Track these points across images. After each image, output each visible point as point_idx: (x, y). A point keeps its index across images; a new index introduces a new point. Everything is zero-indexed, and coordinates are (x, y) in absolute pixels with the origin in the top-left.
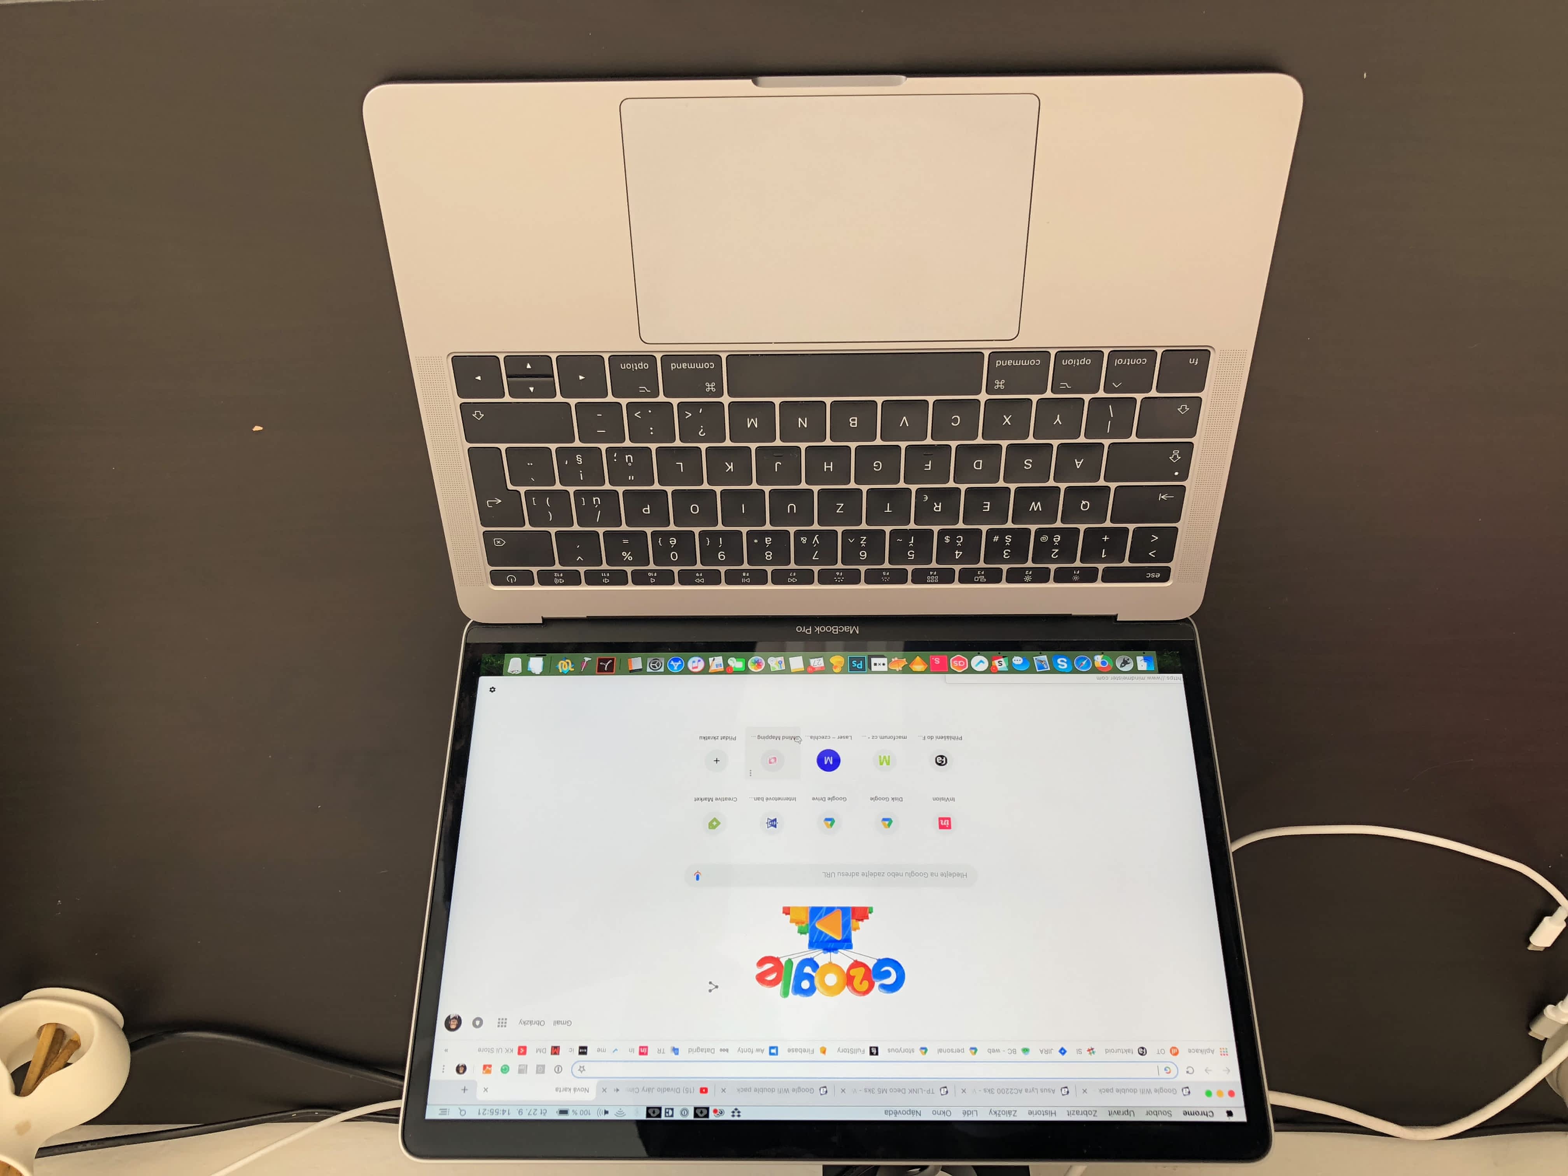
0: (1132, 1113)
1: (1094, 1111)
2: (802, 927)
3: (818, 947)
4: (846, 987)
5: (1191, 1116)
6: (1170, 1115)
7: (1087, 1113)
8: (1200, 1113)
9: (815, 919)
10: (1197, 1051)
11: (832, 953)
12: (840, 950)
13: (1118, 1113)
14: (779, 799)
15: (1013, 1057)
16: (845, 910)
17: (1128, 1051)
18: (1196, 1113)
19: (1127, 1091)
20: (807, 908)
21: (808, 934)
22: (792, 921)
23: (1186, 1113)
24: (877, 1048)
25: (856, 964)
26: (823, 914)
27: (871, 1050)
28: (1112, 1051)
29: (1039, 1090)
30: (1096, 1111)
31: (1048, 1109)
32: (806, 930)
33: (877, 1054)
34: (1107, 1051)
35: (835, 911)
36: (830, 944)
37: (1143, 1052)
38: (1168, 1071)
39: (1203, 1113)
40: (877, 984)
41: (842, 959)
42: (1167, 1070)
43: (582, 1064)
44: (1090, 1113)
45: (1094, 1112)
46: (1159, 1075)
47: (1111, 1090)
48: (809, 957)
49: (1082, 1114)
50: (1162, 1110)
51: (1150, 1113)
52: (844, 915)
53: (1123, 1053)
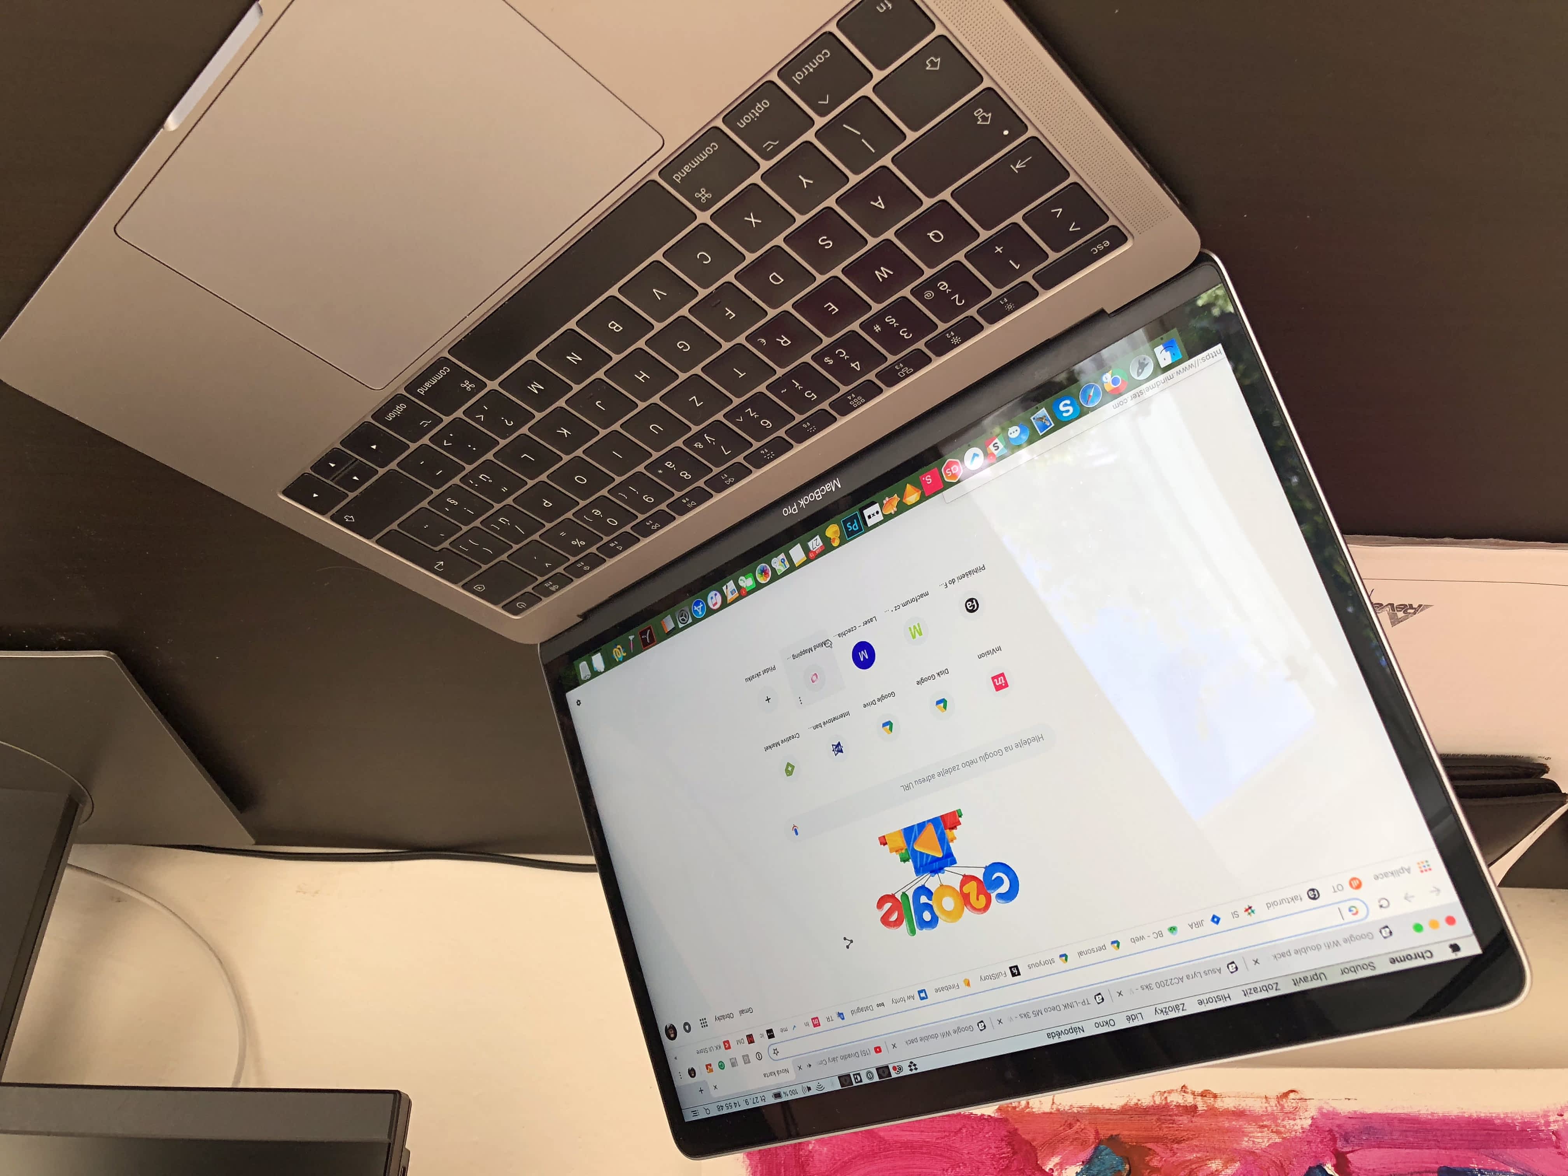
0: (1322, 976)
1: (1274, 984)
2: (903, 853)
3: (924, 872)
4: (965, 907)
5: (1402, 963)
6: (1373, 968)
7: (1267, 988)
8: (1413, 956)
9: (912, 843)
10: (1386, 875)
11: (940, 874)
12: (946, 869)
13: (1305, 979)
14: (835, 719)
15: (1161, 941)
16: (934, 821)
17: (1294, 899)
18: (1407, 958)
19: (1309, 949)
20: (899, 831)
21: (910, 860)
22: (891, 850)
23: (1393, 961)
24: (1016, 967)
25: (967, 879)
26: (917, 834)
27: (1012, 972)
28: (1274, 904)
29: (1203, 974)
30: (1277, 983)
31: (1220, 993)
32: (907, 856)
33: (1019, 974)
34: (1269, 905)
35: (927, 825)
36: (934, 864)
37: (1314, 894)
38: (1354, 910)
39: (1417, 956)
40: (993, 895)
41: (950, 877)
42: (1352, 911)
43: (774, 1047)
44: (1270, 987)
45: (1276, 985)
46: (1343, 919)
47: (1289, 954)
48: (919, 885)
49: (1261, 991)
50: (1361, 963)
51: (1346, 970)
52: (936, 828)
53: (1289, 902)
